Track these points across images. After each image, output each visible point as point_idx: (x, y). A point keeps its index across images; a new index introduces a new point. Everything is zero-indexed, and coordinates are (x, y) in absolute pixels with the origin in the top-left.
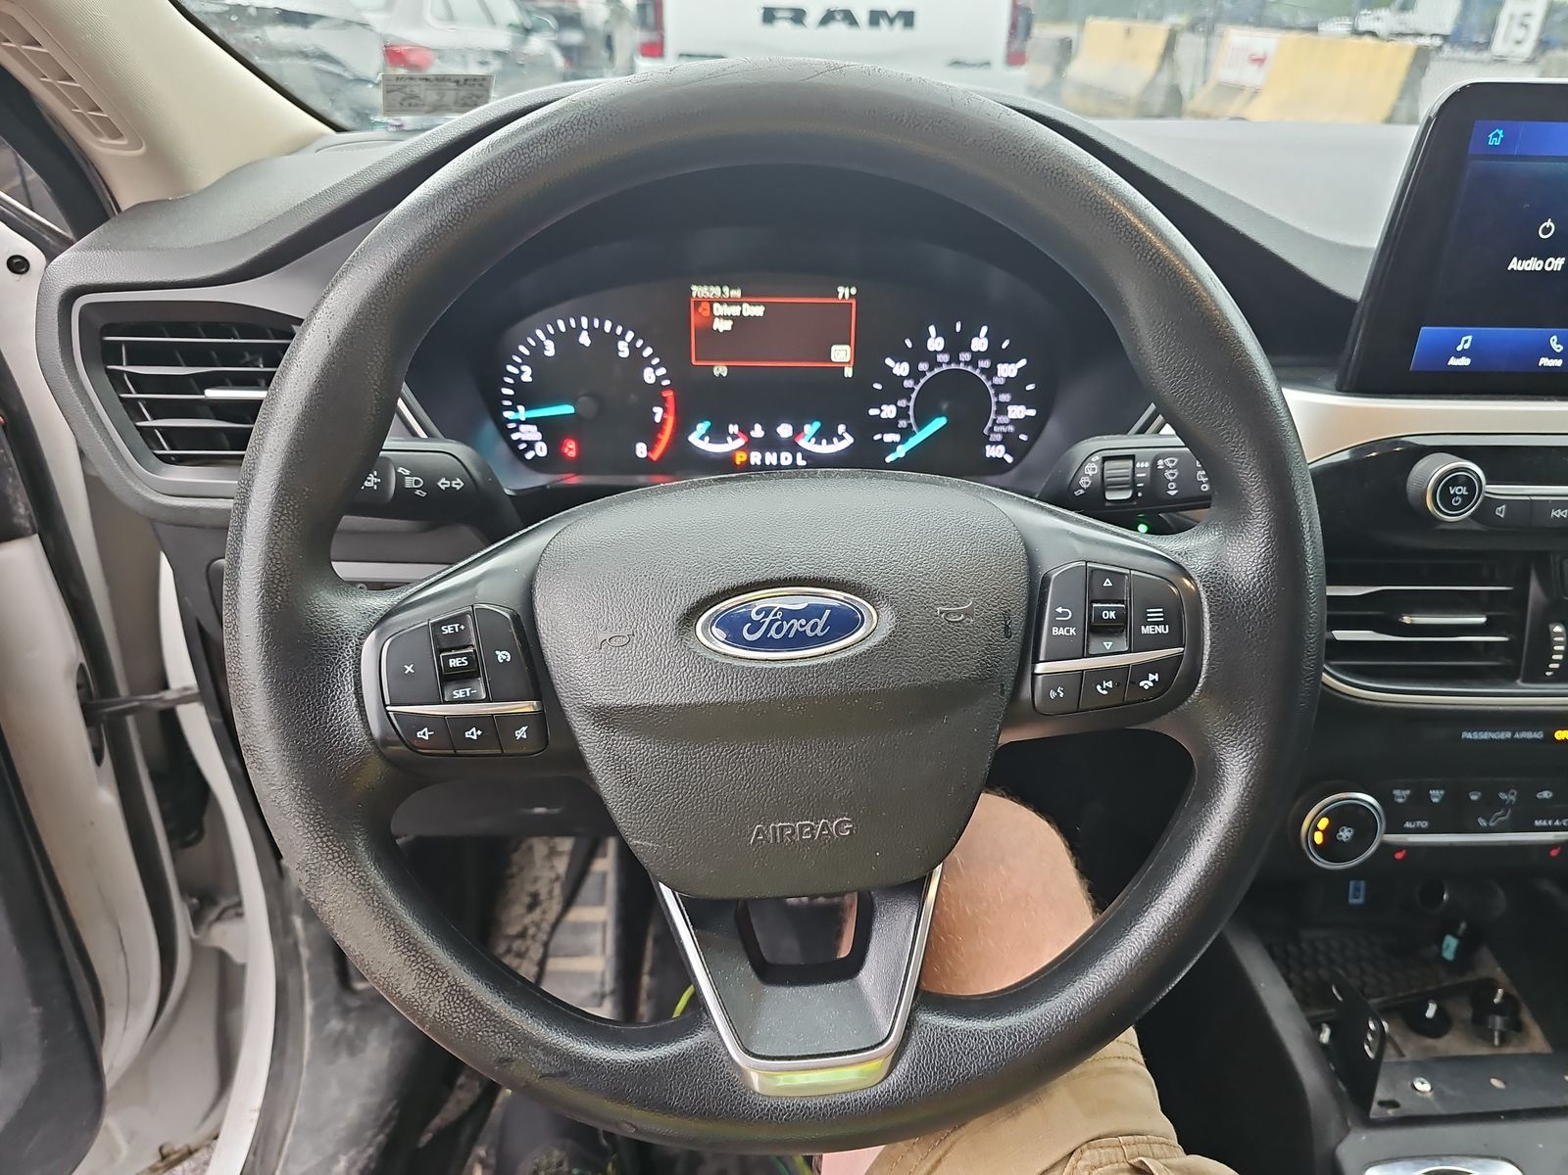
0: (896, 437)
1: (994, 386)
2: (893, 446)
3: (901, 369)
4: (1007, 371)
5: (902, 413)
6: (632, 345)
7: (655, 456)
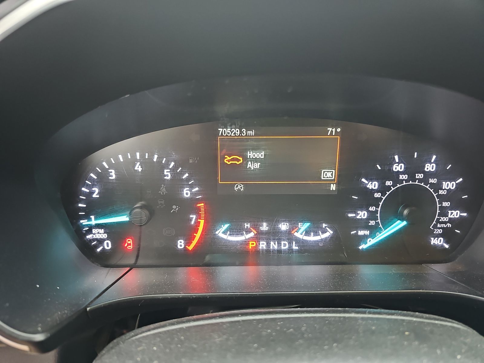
0: (367, 233)
1: (438, 196)
2: (365, 237)
3: (373, 185)
4: (449, 185)
5: (372, 216)
6: (173, 170)
7: (190, 248)
